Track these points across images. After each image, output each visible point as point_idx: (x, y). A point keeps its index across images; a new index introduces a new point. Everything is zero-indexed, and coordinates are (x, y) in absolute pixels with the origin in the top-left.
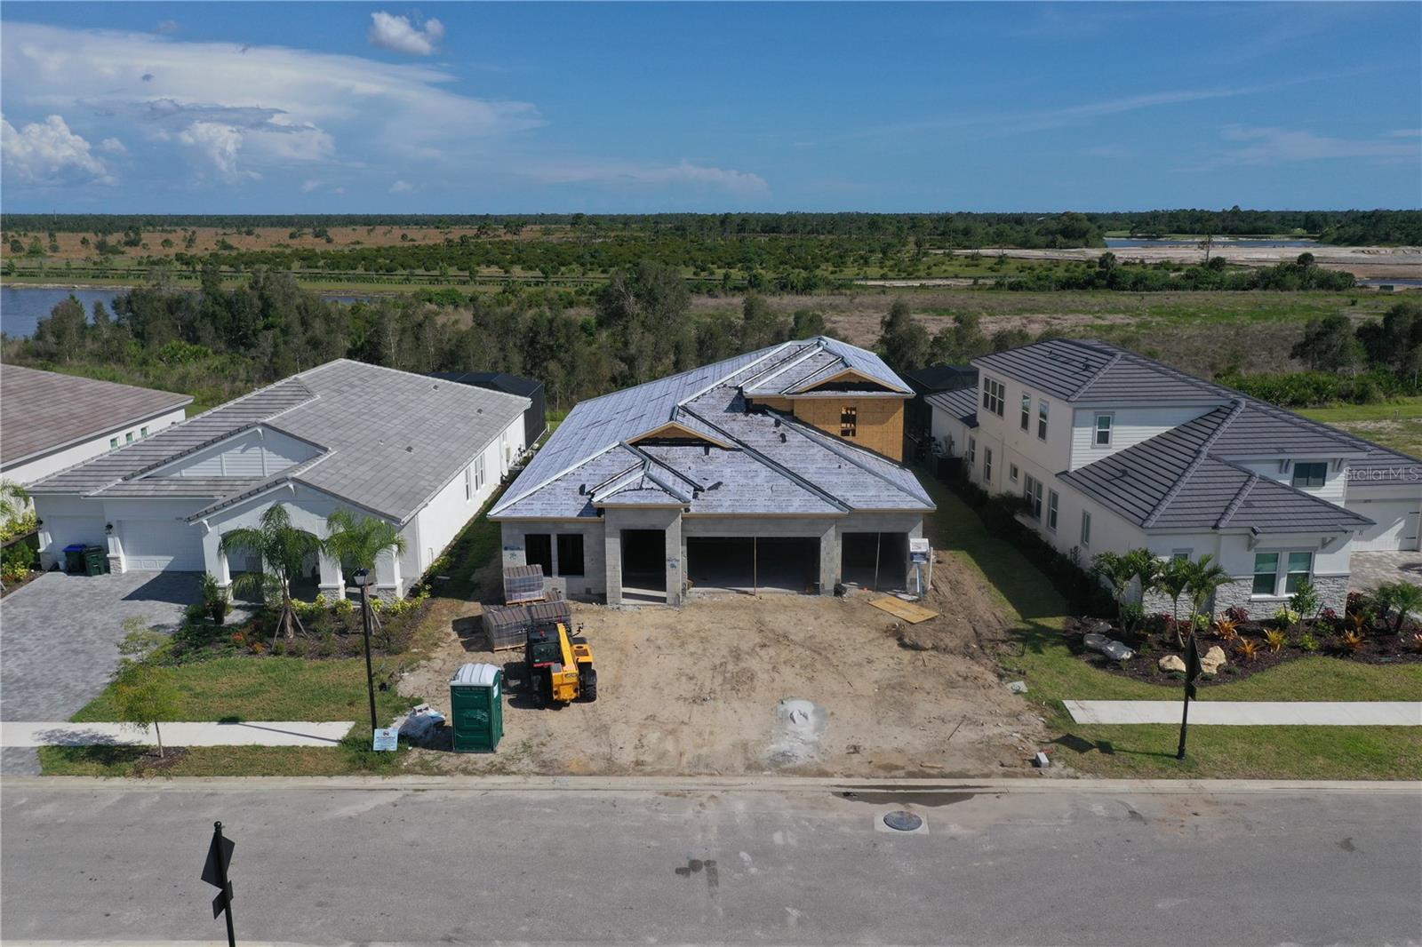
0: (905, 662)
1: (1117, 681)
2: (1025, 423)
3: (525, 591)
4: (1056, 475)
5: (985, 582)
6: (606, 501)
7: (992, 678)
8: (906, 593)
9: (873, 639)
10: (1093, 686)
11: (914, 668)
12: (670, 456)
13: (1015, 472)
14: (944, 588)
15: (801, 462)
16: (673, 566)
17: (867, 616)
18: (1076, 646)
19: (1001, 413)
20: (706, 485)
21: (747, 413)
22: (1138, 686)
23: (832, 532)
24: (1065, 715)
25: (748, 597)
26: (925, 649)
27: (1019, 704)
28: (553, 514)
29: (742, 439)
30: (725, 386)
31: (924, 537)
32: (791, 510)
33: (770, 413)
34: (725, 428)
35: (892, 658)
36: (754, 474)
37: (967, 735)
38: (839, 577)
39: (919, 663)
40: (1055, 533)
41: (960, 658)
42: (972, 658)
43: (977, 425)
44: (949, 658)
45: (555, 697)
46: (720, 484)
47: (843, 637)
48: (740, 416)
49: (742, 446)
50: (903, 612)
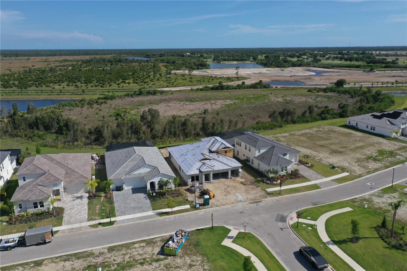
0: (245, 187)
1: (270, 186)
4: (253, 157)
5: (247, 174)
6: (202, 171)
7: (256, 188)
8: (239, 177)
9: (240, 184)
10: (267, 187)
11: (247, 188)
12: (206, 162)
13: (244, 155)
14: (243, 176)
15: (223, 160)
16: (211, 178)
18: (263, 182)
19: (240, 146)
22: (272, 186)
23: (230, 170)
24: (266, 191)
26: (246, 185)
27: (261, 190)
28: (196, 173)
30: (206, 149)
31: (241, 169)
32: (225, 168)
33: (215, 153)
34: (210, 156)
36: (218, 163)
37: (257, 195)
38: (231, 176)
40: (253, 165)
41: (251, 185)
43: (235, 147)
46: (214, 165)
47: (236, 185)
48: (211, 154)
49: (214, 159)
50: (241, 180)
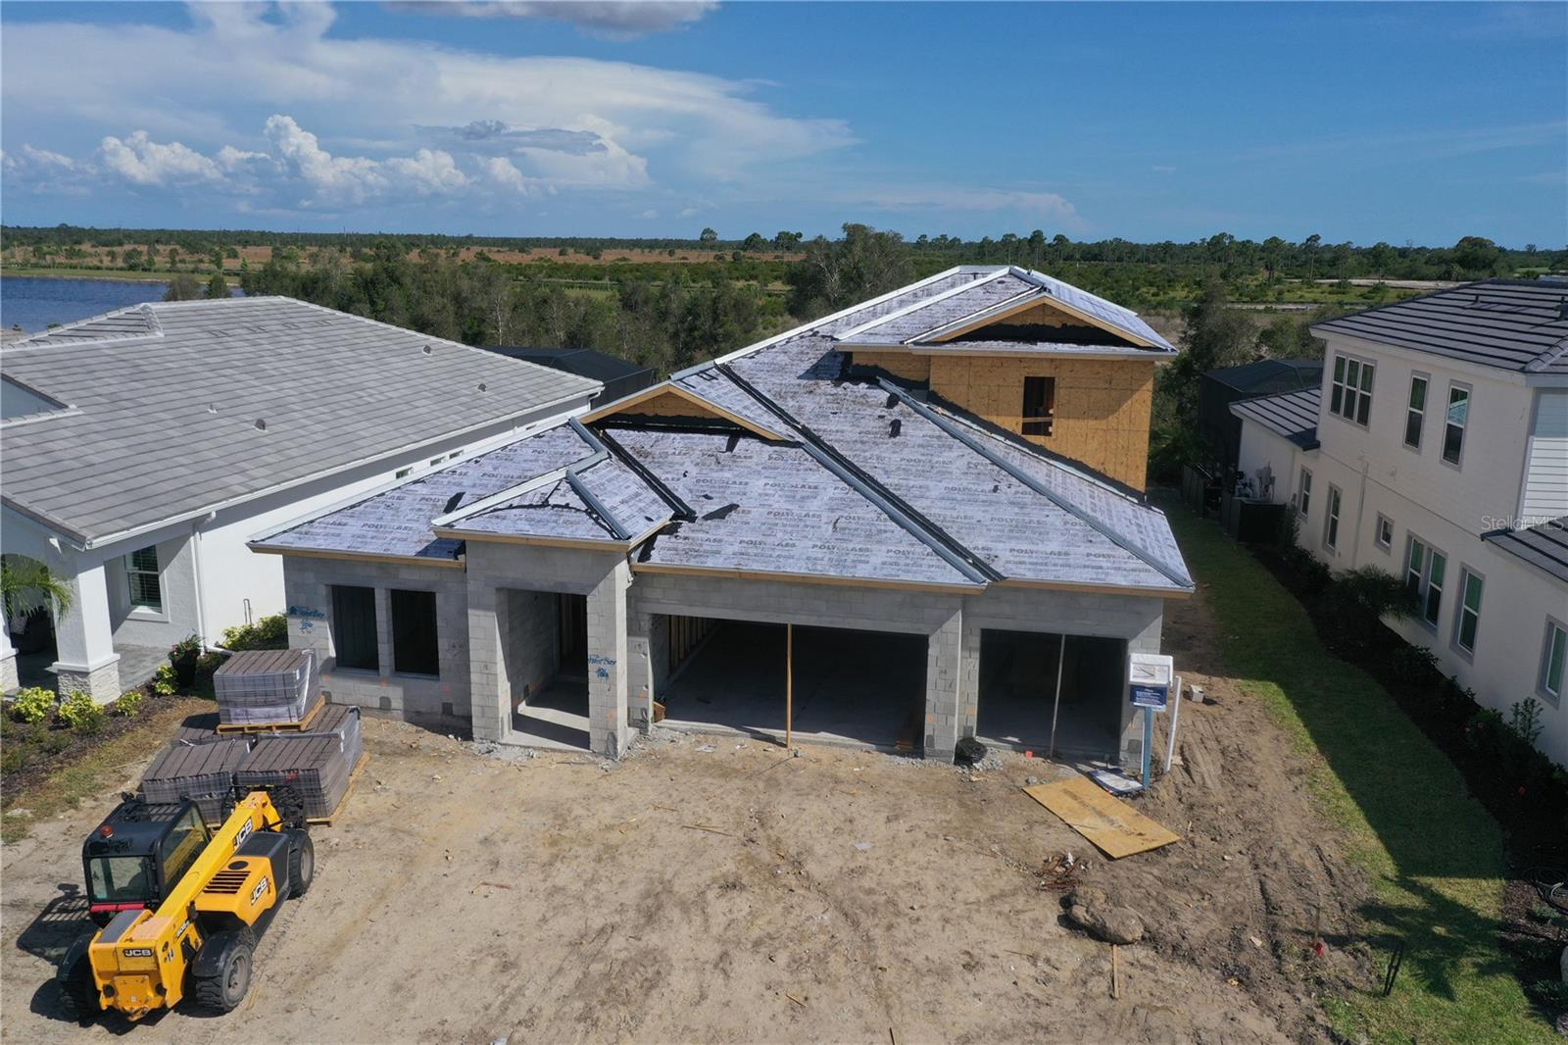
0: (1064, 975)
2: (1413, 435)
3: (256, 705)
4: (1483, 537)
6: (461, 526)
8: (1116, 772)
9: (1002, 895)
11: (1083, 1001)
12: (656, 451)
13: (1385, 533)
14: (1208, 766)
15: (919, 474)
16: (602, 674)
17: (1009, 825)
18: (1544, 982)
19: (1364, 419)
20: (702, 509)
21: (837, 382)
23: (956, 623)
25: (772, 748)
26: (1122, 942)
28: (373, 548)
29: (812, 426)
30: (815, 334)
31: (1163, 652)
32: (862, 572)
33: (883, 382)
34: (789, 406)
35: (1033, 958)
36: (807, 492)
38: (973, 722)
39: (1099, 985)
40: (1470, 659)
41: (1211, 980)
42: (1245, 983)
43: (1317, 445)
44: (1180, 975)
45: (104, 1002)
46: (733, 507)
47: (929, 880)
48: (826, 386)
49: (806, 438)
50: (1098, 822)
